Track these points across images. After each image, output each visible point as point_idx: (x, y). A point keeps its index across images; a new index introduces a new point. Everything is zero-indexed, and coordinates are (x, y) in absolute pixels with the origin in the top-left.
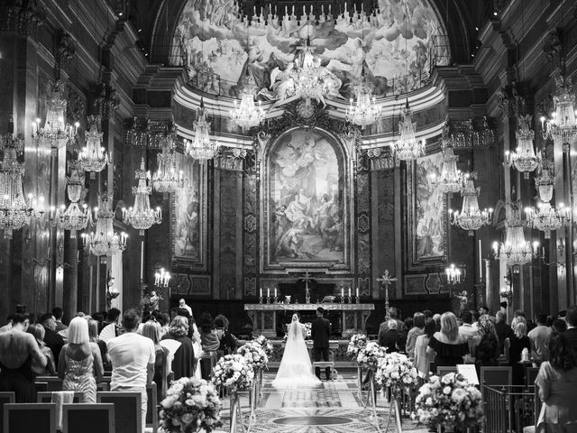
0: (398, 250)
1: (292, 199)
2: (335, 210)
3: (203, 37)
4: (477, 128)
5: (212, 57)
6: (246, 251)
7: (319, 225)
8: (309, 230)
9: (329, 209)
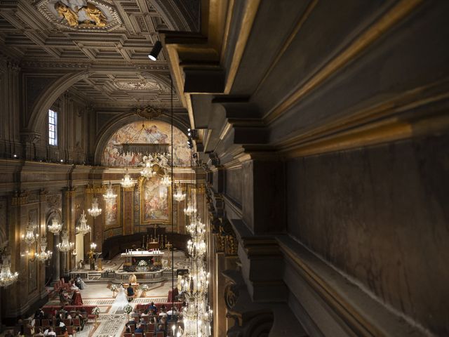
0: (185, 218)
1: (151, 199)
6: (135, 218)
7: (160, 208)
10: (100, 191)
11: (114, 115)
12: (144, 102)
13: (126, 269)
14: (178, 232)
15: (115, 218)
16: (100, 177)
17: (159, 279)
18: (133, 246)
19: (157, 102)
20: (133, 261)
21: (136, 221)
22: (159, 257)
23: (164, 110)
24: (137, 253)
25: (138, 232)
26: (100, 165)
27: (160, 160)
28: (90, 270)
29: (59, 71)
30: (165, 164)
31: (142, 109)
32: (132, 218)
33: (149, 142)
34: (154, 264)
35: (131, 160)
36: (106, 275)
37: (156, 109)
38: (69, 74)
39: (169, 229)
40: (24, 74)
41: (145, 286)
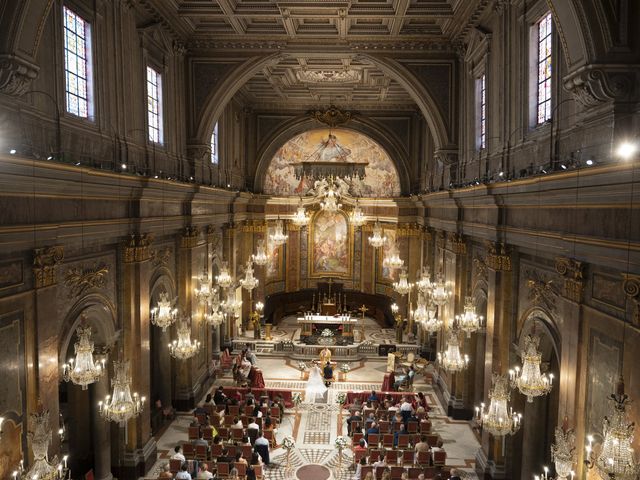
0: (374, 271)
1: (324, 242)
2: (345, 248)
3: (281, 168)
4: (411, 227)
5: (286, 176)
6: (301, 268)
7: (336, 255)
8: (332, 257)
9: (342, 248)
10: (260, 229)
11: (281, 120)
12: (326, 101)
13: (304, 339)
14: (362, 291)
15: (277, 267)
16: (262, 209)
17: (355, 357)
18: (302, 307)
19: (347, 101)
20: (314, 330)
21: (303, 272)
22: (351, 326)
23: (355, 113)
24: (319, 319)
25: (305, 287)
26: (263, 193)
27: (338, 186)
28: (255, 339)
29: (240, 55)
30: (345, 192)
31: (322, 111)
32: (298, 269)
33: (323, 159)
34: (344, 334)
35: (297, 186)
36: (280, 347)
37: (343, 112)
38: (255, 58)
39: (348, 286)
40: (191, 59)
41: (346, 366)
